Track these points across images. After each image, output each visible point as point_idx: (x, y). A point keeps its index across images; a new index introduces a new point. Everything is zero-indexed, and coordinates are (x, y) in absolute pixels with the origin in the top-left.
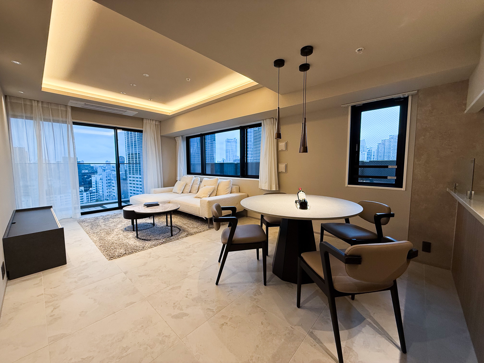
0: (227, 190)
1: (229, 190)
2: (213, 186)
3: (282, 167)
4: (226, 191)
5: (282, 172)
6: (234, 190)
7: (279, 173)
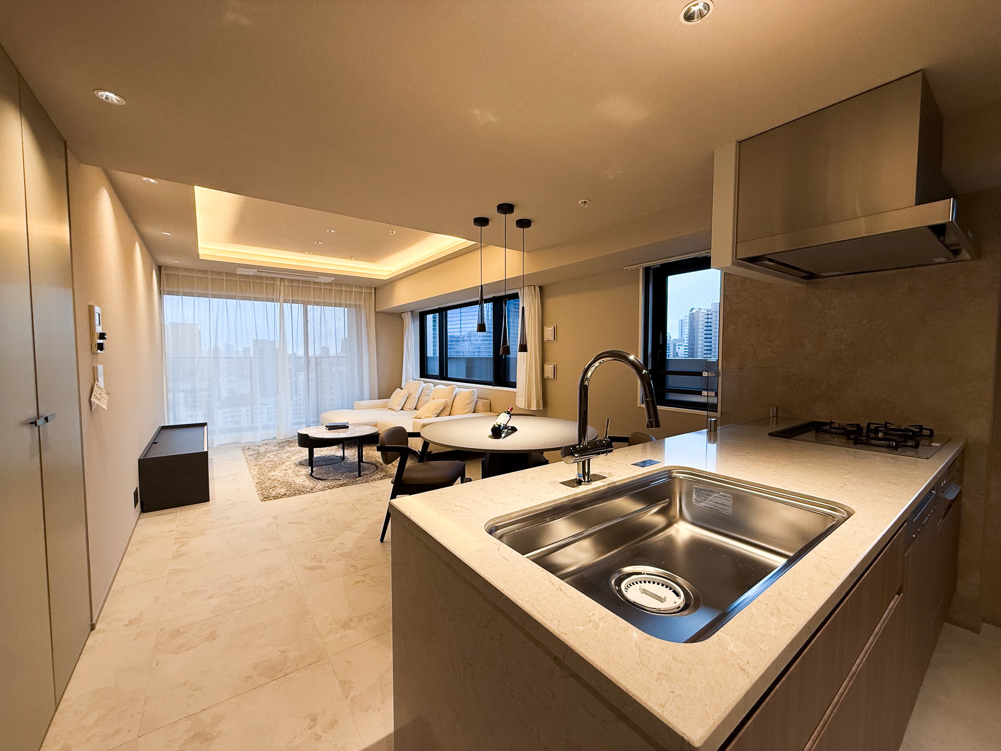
0: (467, 406)
1: (472, 407)
2: (444, 400)
3: (549, 368)
4: (466, 409)
5: (548, 379)
6: (480, 406)
7: (544, 381)
